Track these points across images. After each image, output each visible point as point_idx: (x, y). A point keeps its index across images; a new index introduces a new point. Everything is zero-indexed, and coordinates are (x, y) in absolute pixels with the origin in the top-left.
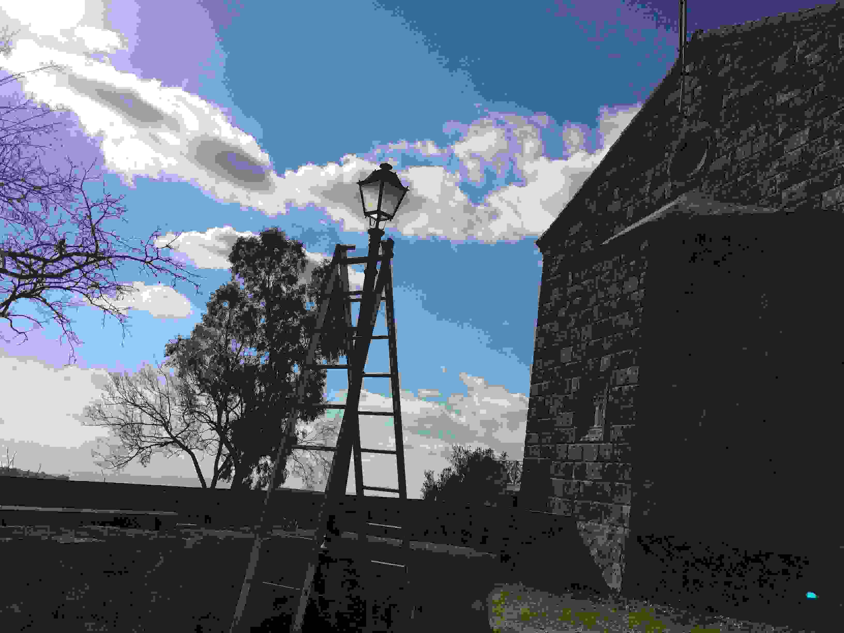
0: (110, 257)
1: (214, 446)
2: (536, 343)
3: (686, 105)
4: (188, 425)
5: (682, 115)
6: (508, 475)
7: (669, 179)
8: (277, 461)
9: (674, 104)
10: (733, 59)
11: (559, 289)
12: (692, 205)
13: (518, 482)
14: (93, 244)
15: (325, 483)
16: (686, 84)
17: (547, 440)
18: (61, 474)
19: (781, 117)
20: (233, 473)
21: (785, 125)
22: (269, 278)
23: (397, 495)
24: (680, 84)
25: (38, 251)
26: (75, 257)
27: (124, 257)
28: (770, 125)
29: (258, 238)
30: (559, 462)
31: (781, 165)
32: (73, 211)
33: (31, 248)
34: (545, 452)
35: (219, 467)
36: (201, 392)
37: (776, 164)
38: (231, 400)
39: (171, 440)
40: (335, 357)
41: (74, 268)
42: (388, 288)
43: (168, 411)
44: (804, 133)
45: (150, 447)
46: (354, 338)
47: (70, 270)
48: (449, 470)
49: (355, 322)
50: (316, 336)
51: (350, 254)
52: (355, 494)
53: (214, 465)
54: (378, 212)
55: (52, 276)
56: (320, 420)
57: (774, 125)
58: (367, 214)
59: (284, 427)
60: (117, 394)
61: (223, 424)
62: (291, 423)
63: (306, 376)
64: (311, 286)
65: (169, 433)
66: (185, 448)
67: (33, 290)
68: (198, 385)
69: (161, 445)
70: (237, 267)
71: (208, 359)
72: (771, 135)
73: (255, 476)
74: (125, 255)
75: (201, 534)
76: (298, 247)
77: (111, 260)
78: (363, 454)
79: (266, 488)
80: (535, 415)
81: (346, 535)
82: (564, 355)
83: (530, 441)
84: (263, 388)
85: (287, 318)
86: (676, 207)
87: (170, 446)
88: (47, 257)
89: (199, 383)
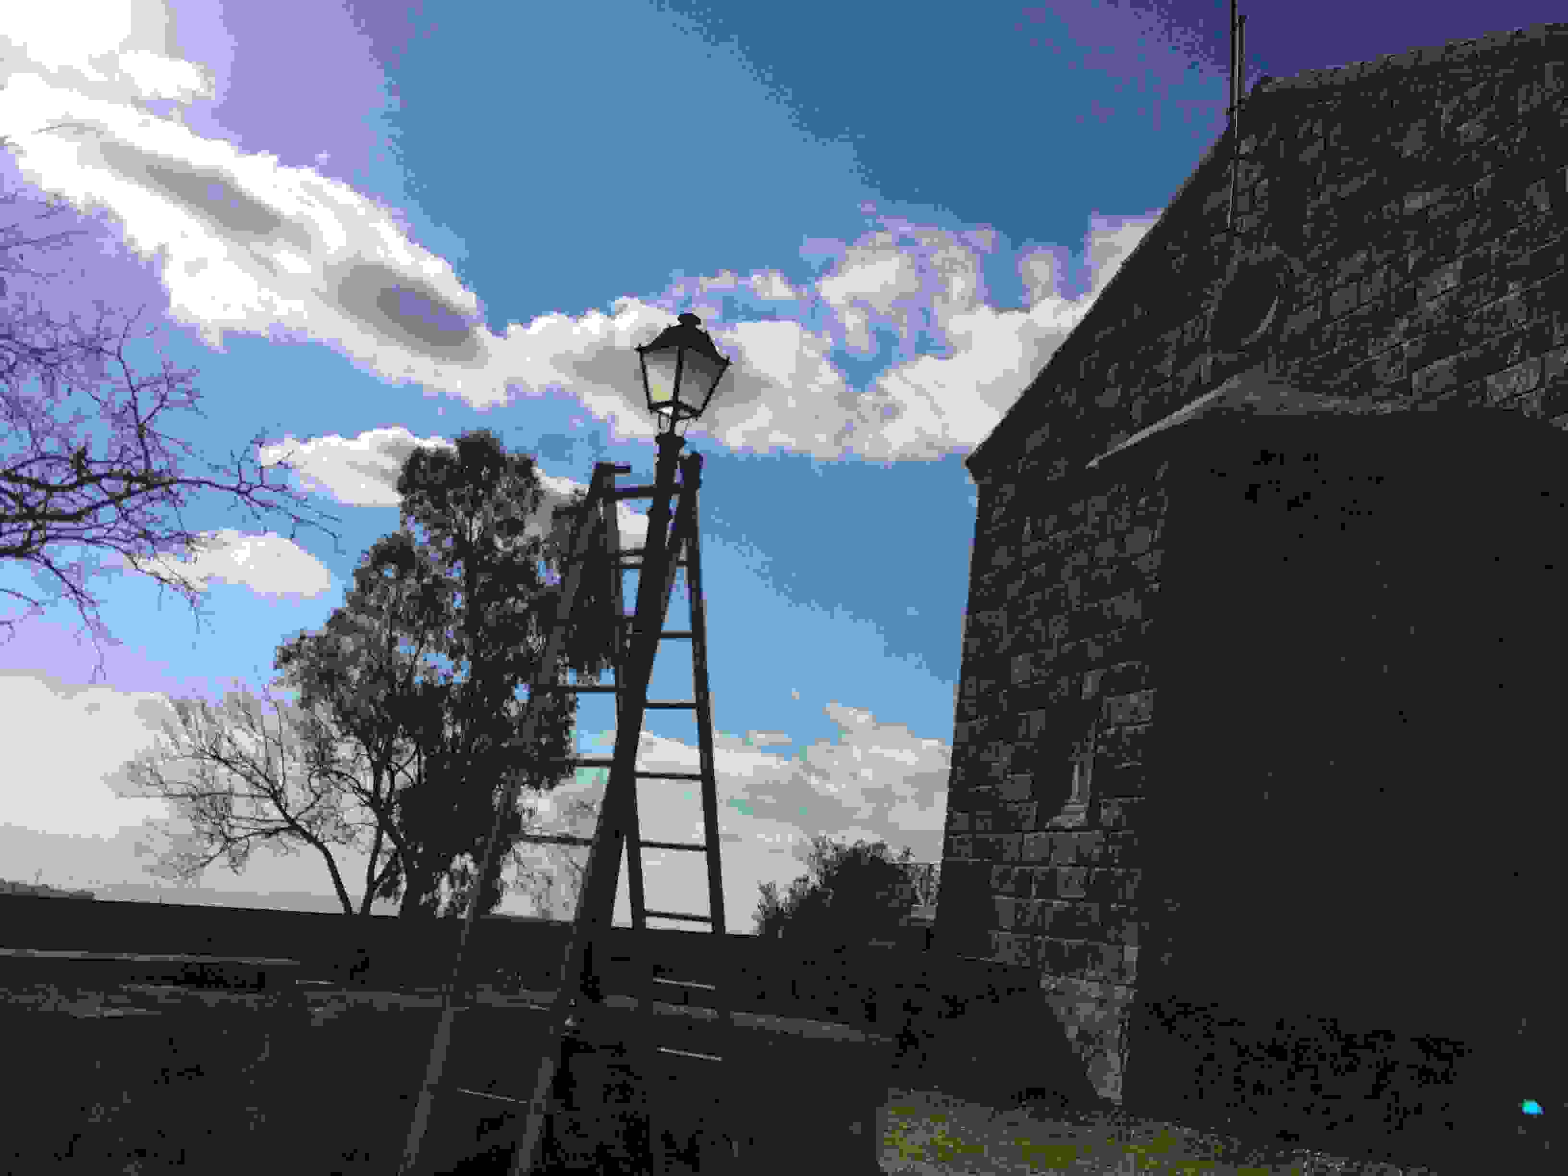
0: (171, 482)
1: (368, 836)
2: (966, 645)
3: (1240, 214)
4: (318, 797)
5: (1232, 232)
6: (913, 890)
7: (1209, 348)
8: (485, 864)
9: (1218, 214)
10: (1327, 129)
11: (1009, 549)
12: (1251, 397)
13: (932, 904)
14: (139, 457)
15: (573, 903)
16: (1239, 175)
17: (986, 825)
18: (79, 888)
19: (1413, 238)
20: (403, 887)
21: (1421, 252)
22: (471, 525)
23: (707, 928)
24: (1229, 175)
25: (36, 471)
26: (105, 483)
27: (199, 483)
28: (1393, 252)
29: (454, 448)
30: (1008, 867)
31: (1413, 325)
32: (103, 397)
33: (23, 465)
34: (981, 848)
35: (378, 873)
36: (344, 735)
37: (1403, 324)
38: (398, 752)
39: (286, 825)
40: (594, 671)
41: (104, 503)
42: (690, 544)
43: (280, 771)
44: (1455, 266)
45: (246, 837)
46: (629, 636)
47: (97, 506)
48: (806, 880)
49: (629, 605)
50: (559, 631)
51: (621, 481)
52: (630, 926)
53: (366, 871)
54: (675, 403)
55: (63, 517)
56: (564, 788)
57: (1400, 252)
58: (654, 407)
59: (497, 801)
60: (185, 739)
61: (383, 796)
62: (509, 794)
63: (537, 706)
64: (550, 539)
65: (284, 812)
66: (311, 839)
67: (27, 543)
68: (337, 722)
69: (268, 834)
70: (412, 501)
71: (355, 674)
72: (1393, 271)
73: (445, 891)
74: (202, 478)
75: (342, 999)
76: (525, 467)
77: (174, 488)
78: (644, 851)
79: (463, 916)
80: (963, 778)
81: (612, 1001)
82: (1016, 671)
83: (954, 827)
84: (459, 730)
85: (502, 598)
86: (1221, 399)
87: (284, 837)
88: (54, 481)
89: (339, 718)
